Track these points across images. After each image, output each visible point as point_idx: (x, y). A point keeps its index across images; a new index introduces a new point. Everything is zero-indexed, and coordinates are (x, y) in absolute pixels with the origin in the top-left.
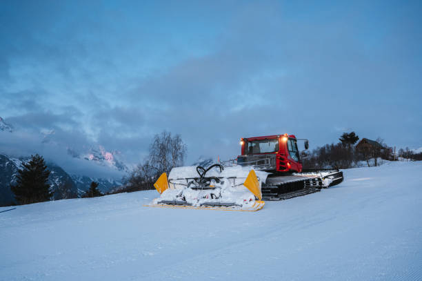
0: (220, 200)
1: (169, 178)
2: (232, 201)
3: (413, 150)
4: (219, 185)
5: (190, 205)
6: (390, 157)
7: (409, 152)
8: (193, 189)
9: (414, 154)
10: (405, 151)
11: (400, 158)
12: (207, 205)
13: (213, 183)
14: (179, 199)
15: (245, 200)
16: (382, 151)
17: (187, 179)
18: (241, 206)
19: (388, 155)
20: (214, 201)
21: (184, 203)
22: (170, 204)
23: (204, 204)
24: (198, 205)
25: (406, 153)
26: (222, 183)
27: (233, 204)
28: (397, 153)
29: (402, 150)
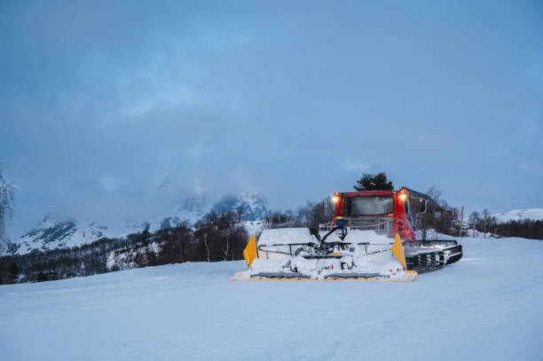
0: (355, 270)
1: (259, 244)
2: (374, 272)
3: (497, 215)
4: (347, 252)
5: (309, 277)
6: (453, 229)
7: (489, 220)
8: (306, 257)
9: (498, 223)
10: (482, 217)
11: (470, 231)
12: (335, 277)
13: (336, 251)
14: (287, 270)
15: (391, 270)
16: (438, 215)
17: (290, 245)
18: (389, 277)
19: (449, 224)
20: (346, 271)
21: (296, 274)
22: (273, 277)
23: (330, 276)
24: (321, 277)
25: (483, 221)
26: (352, 250)
27: (377, 275)
28: (465, 220)
29: (476, 215)
